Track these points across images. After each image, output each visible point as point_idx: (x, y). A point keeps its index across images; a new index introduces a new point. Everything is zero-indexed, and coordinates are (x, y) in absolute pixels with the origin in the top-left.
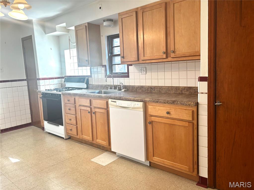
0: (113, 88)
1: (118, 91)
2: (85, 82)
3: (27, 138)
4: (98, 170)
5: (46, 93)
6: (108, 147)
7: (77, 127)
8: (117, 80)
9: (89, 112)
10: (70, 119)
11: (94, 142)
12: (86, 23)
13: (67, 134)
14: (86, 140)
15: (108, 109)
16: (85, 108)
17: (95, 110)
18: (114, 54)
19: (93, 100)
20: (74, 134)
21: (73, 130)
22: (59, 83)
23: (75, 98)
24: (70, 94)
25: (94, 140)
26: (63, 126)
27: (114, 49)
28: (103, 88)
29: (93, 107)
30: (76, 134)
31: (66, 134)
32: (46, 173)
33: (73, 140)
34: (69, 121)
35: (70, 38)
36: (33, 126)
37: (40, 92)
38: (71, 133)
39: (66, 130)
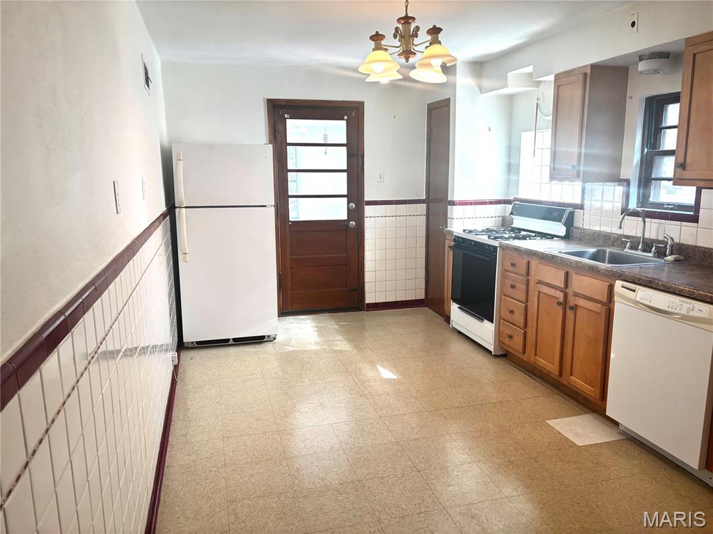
0: (640, 247)
1: (654, 257)
2: (564, 220)
3: (413, 333)
4: (560, 449)
5: (463, 238)
6: (599, 403)
7: (525, 334)
8: (659, 226)
9: (559, 304)
10: (511, 309)
11: (563, 380)
12: (586, 66)
13: (499, 344)
14: (544, 371)
15: (611, 306)
16: (552, 292)
17: (575, 300)
18: (661, 149)
19: (574, 275)
20: (517, 348)
21: (516, 337)
22: (497, 215)
23: (529, 261)
24: (517, 250)
25: (564, 374)
26: (493, 322)
27: (664, 134)
28: (611, 243)
29: (572, 293)
30: (521, 350)
31: (497, 343)
32: (442, 419)
33: (512, 361)
34: (509, 315)
35: (540, 102)
36: (426, 308)
37: (451, 233)
38: (510, 344)
39: (499, 334)
